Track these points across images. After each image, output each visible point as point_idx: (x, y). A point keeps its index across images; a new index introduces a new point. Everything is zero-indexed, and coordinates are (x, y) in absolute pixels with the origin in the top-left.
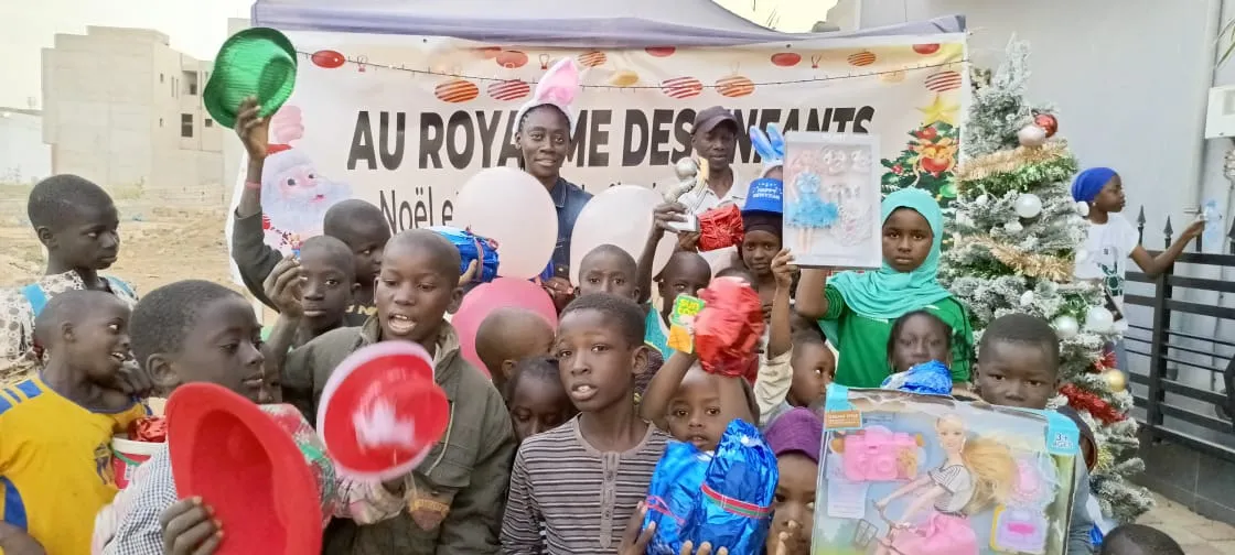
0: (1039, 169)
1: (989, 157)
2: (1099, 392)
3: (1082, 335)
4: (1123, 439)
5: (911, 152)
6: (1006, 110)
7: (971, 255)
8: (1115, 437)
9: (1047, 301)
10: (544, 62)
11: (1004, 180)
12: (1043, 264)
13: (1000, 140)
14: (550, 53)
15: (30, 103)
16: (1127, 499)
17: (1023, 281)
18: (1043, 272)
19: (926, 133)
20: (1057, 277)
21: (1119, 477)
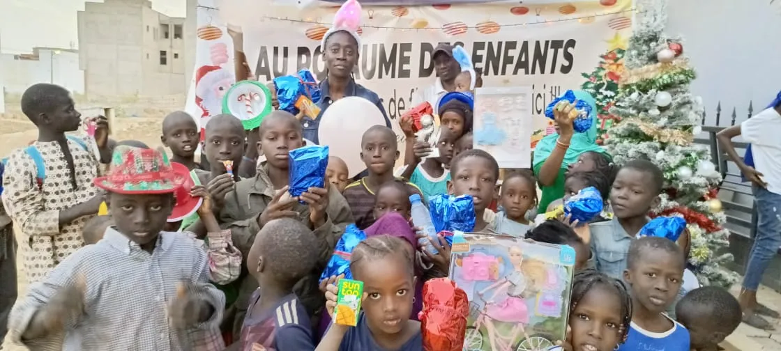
0: (670, 77)
1: (639, 70)
2: (705, 213)
3: (694, 178)
4: (719, 241)
5: (601, 68)
6: (651, 40)
7: (627, 130)
8: (715, 240)
9: (672, 157)
10: (371, 14)
11: (648, 84)
12: (672, 135)
13: (647, 59)
14: (373, 9)
15: (71, 45)
16: (719, 277)
17: (658, 145)
18: (672, 140)
19: (610, 56)
20: (680, 143)
21: (716, 264)
